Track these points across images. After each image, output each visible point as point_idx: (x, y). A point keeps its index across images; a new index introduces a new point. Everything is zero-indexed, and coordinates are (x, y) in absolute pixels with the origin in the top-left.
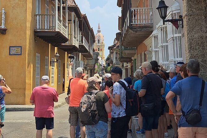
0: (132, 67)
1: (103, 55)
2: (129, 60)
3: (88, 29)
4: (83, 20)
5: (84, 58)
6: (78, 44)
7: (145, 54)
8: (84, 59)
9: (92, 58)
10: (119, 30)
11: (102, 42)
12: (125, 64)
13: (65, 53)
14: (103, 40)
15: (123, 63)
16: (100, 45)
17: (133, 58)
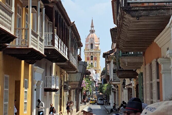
0: (137, 86)
1: (98, 66)
2: (132, 74)
3: (66, 24)
4: (56, 8)
5: (63, 70)
6: (44, 48)
7: (157, 64)
8: (61, 73)
9: (75, 72)
10: (115, 23)
11: (97, 47)
12: (127, 81)
13: (21, 62)
14: (99, 44)
15: (125, 80)
16: (93, 51)
17: (138, 72)
